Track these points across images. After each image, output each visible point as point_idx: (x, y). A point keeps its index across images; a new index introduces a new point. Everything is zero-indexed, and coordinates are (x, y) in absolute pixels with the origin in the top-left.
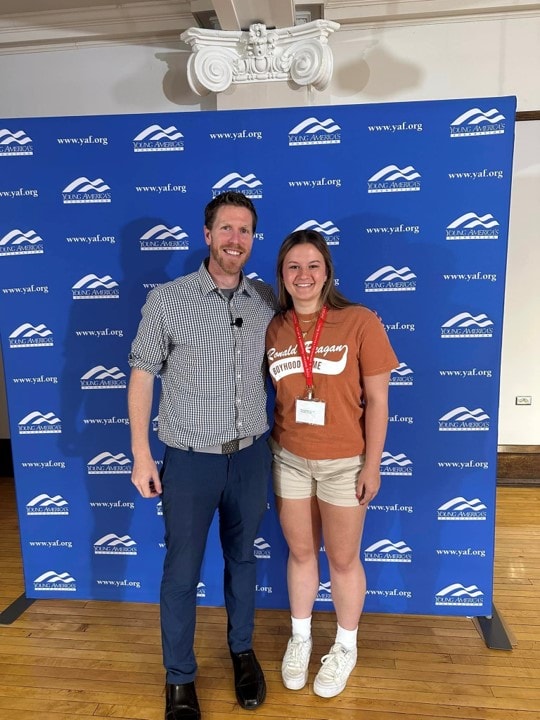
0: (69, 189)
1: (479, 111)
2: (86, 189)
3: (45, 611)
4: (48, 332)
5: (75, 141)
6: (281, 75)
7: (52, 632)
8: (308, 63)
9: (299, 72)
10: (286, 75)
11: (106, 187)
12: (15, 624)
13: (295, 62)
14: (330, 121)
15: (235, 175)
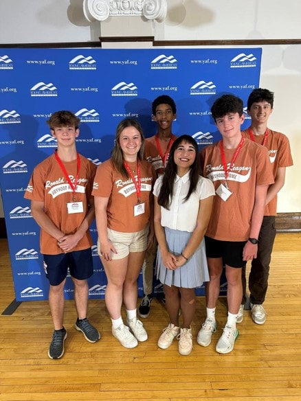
0: (34, 88)
1: (244, 55)
2: (43, 89)
3: (29, 307)
4: (25, 165)
5: (36, 62)
6: (137, 12)
7: (34, 317)
8: (153, 7)
9: (148, 12)
10: (140, 12)
11: (54, 88)
12: (13, 315)
13: (145, 5)
14: (172, 57)
15: (123, 83)
